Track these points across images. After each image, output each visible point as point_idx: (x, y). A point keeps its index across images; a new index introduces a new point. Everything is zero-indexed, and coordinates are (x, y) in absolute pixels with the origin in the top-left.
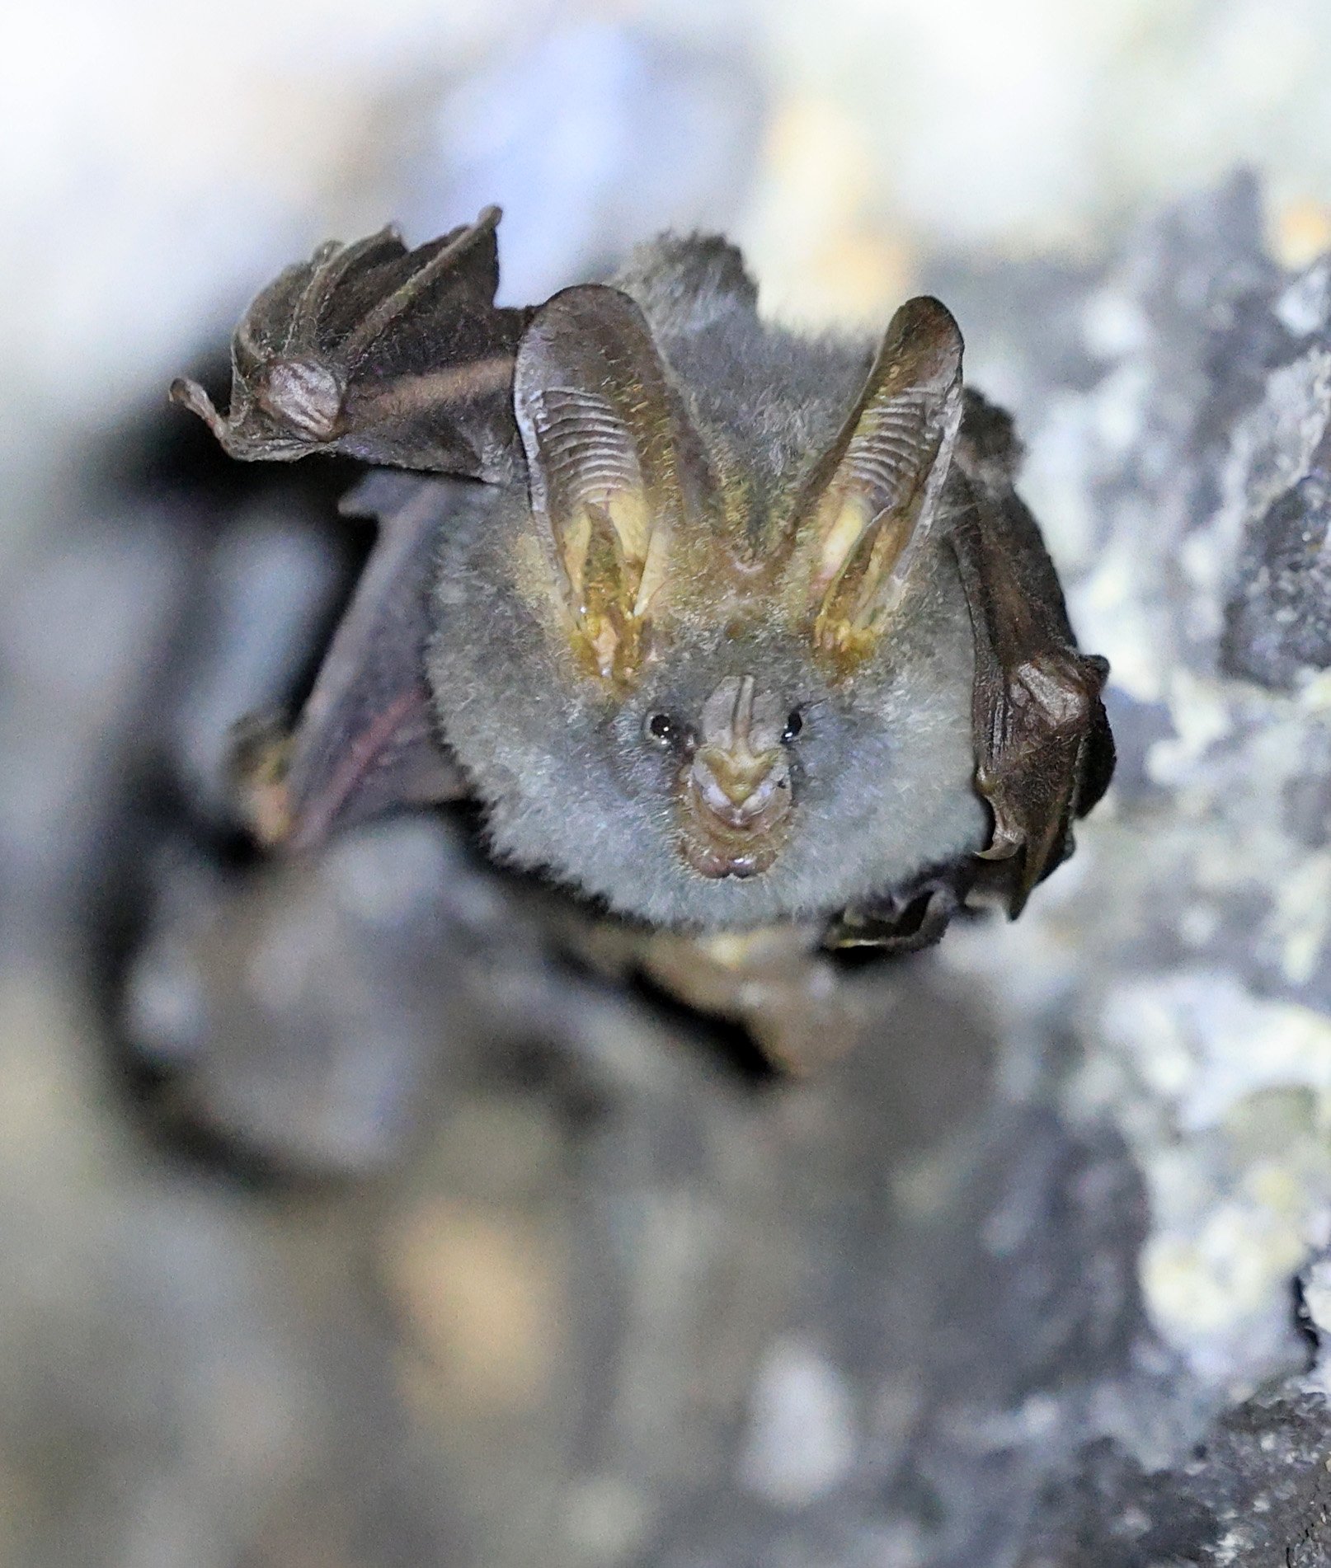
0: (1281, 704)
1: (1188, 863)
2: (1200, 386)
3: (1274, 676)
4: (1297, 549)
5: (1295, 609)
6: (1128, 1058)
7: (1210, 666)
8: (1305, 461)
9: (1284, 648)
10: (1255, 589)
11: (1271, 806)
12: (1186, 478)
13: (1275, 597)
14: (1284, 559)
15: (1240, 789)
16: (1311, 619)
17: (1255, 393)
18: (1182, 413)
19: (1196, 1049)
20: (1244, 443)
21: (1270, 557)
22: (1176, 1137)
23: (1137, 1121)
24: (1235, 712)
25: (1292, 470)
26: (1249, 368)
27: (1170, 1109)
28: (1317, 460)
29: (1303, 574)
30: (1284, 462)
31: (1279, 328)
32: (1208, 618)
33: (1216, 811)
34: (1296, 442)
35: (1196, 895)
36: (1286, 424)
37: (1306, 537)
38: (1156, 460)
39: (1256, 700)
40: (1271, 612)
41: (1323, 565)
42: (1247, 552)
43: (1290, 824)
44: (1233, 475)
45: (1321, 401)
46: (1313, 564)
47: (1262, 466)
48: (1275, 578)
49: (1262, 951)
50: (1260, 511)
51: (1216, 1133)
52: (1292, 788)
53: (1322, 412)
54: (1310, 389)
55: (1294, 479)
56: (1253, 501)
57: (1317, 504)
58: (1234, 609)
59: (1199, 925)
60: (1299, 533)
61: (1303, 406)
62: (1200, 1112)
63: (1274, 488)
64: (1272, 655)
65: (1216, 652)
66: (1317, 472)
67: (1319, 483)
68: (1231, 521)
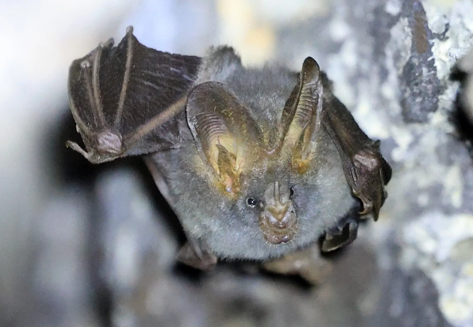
0: (426, 126)
1: (414, 182)
2: (371, 40)
3: (421, 118)
4: (415, 79)
5: (421, 96)
6: (415, 246)
7: (401, 122)
8: (409, 52)
9: (422, 109)
10: (407, 95)
11: (433, 158)
12: (376, 69)
13: (414, 95)
14: (413, 83)
15: (422, 155)
16: (426, 98)
17: (388, 37)
18: (368, 49)
19: (435, 237)
20: (389, 53)
21: (408, 84)
22: (438, 265)
23: (424, 264)
24: (413, 133)
25: (406, 56)
26: (383, 30)
27: (433, 257)
28: (412, 51)
29: (419, 85)
30: (403, 54)
31: (389, 15)
32: (396, 108)
33: (417, 164)
34: (405, 48)
35: (420, 191)
36: (400, 43)
37: (417, 74)
38: (365, 66)
39: (418, 128)
40: (414, 100)
41: (425, 81)
42: (401, 84)
43: (440, 161)
44: (389, 63)
45: (408, 33)
46: (422, 82)
47: (397, 58)
48: (412, 90)
49: (445, 202)
50: (401, 71)
51: (449, 260)
52: (438, 150)
53: (409, 36)
54: (404, 30)
55: (408, 58)
56: (398, 69)
57: (417, 64)
58: (403, 103)
59: (423, 200)
60: (414, 73)
61: (403, 36)
62: (442, 255)
63: (403, 63)
64: (419, 113)
65: (401, 118)
66: (414, 54)
67: (416, 57)
68: (393, 77)
